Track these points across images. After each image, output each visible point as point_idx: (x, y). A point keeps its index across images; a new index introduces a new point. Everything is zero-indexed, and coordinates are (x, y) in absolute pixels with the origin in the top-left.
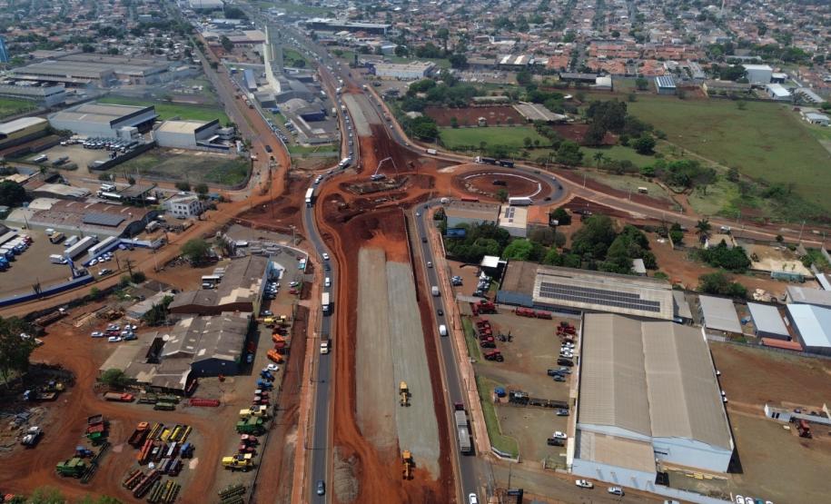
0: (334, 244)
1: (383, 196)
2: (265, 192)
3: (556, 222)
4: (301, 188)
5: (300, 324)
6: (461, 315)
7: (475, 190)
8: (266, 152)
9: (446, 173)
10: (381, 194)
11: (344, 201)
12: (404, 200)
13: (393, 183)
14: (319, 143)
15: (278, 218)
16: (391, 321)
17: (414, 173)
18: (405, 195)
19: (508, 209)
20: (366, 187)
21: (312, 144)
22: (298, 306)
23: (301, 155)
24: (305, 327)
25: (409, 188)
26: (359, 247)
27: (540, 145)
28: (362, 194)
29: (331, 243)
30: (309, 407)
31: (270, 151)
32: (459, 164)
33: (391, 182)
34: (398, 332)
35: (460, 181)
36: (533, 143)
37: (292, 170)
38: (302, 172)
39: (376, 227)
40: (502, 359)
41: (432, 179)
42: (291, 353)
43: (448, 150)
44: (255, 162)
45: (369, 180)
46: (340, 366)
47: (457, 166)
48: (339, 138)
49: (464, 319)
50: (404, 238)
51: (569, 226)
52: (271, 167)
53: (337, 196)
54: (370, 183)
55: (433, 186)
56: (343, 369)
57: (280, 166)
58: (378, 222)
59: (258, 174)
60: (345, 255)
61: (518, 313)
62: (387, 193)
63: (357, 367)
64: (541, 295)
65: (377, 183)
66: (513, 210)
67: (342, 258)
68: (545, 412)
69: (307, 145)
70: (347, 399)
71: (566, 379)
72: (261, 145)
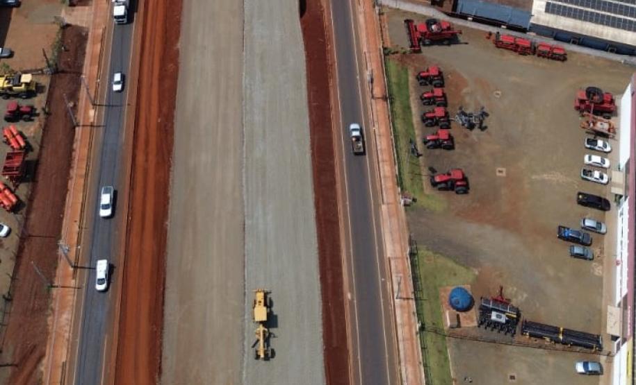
5: (65, 81)
6: (387, 52)
16: (245, 81)
22: (66, 27)
24: (74, 96)
30: (63, 356)
34: (258, 118)
40: (466, 189)
42: (40, 178)
46: (137, 217)
49: (393, 65)
56: (143, 228)
61: (499, 44)
63: (170, 224)
64: (550, 8)
68: (551, 360)
70: (144, 326)
71: (595, 250)
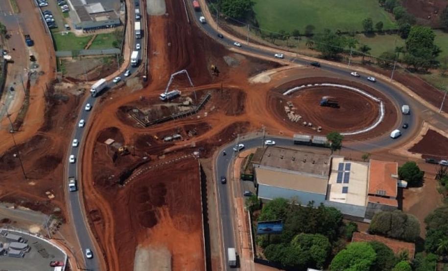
0: (103, 232)
1: (176, 131)
2: (18, 125)
3: (404, 183)
4: (67, 116)
7: (297, 118)
8: (26, 44)
9: (260, 85)
10: (172, 125)
11: (122, 142)
12: (202, 137)
13: (190, 104)
14: (95, 28)
15: (31, 179)
17: (218, 85)
18: (203, 127)
19: (341, 165)
20: (153, 113)
21: (86, 29)
23: (70, 53)
25: (210, 113)
26: (136, 244)
27: (384, 28)
28: (147, 125)
29: (99, 228)
31: (31, 43)
32: (277, 65)
33: (187, 103)
35: (278, 99)
36: (374, 27)
37: (56, 81)
38: (71, 85)
39: (161, 203)
41: (241, 95)
43: (263, 37)
44: (10, 65)
45: (157, 100)
47: (273, 72)
48: (123, 18)
50: (199, 226)
51: (420, 189)
52: (30, 74)
53: (113, 132)
54: (159, 106)
55: (241, 109)
57: (43, 73)
58: (164, 192)
59: (12, 89)
60: (118, 254)
62: (180, 125)
65: (168, 105)
66: (348, 167)
67: (113, 260)
69: (79, 33)
72: (20, 30)
